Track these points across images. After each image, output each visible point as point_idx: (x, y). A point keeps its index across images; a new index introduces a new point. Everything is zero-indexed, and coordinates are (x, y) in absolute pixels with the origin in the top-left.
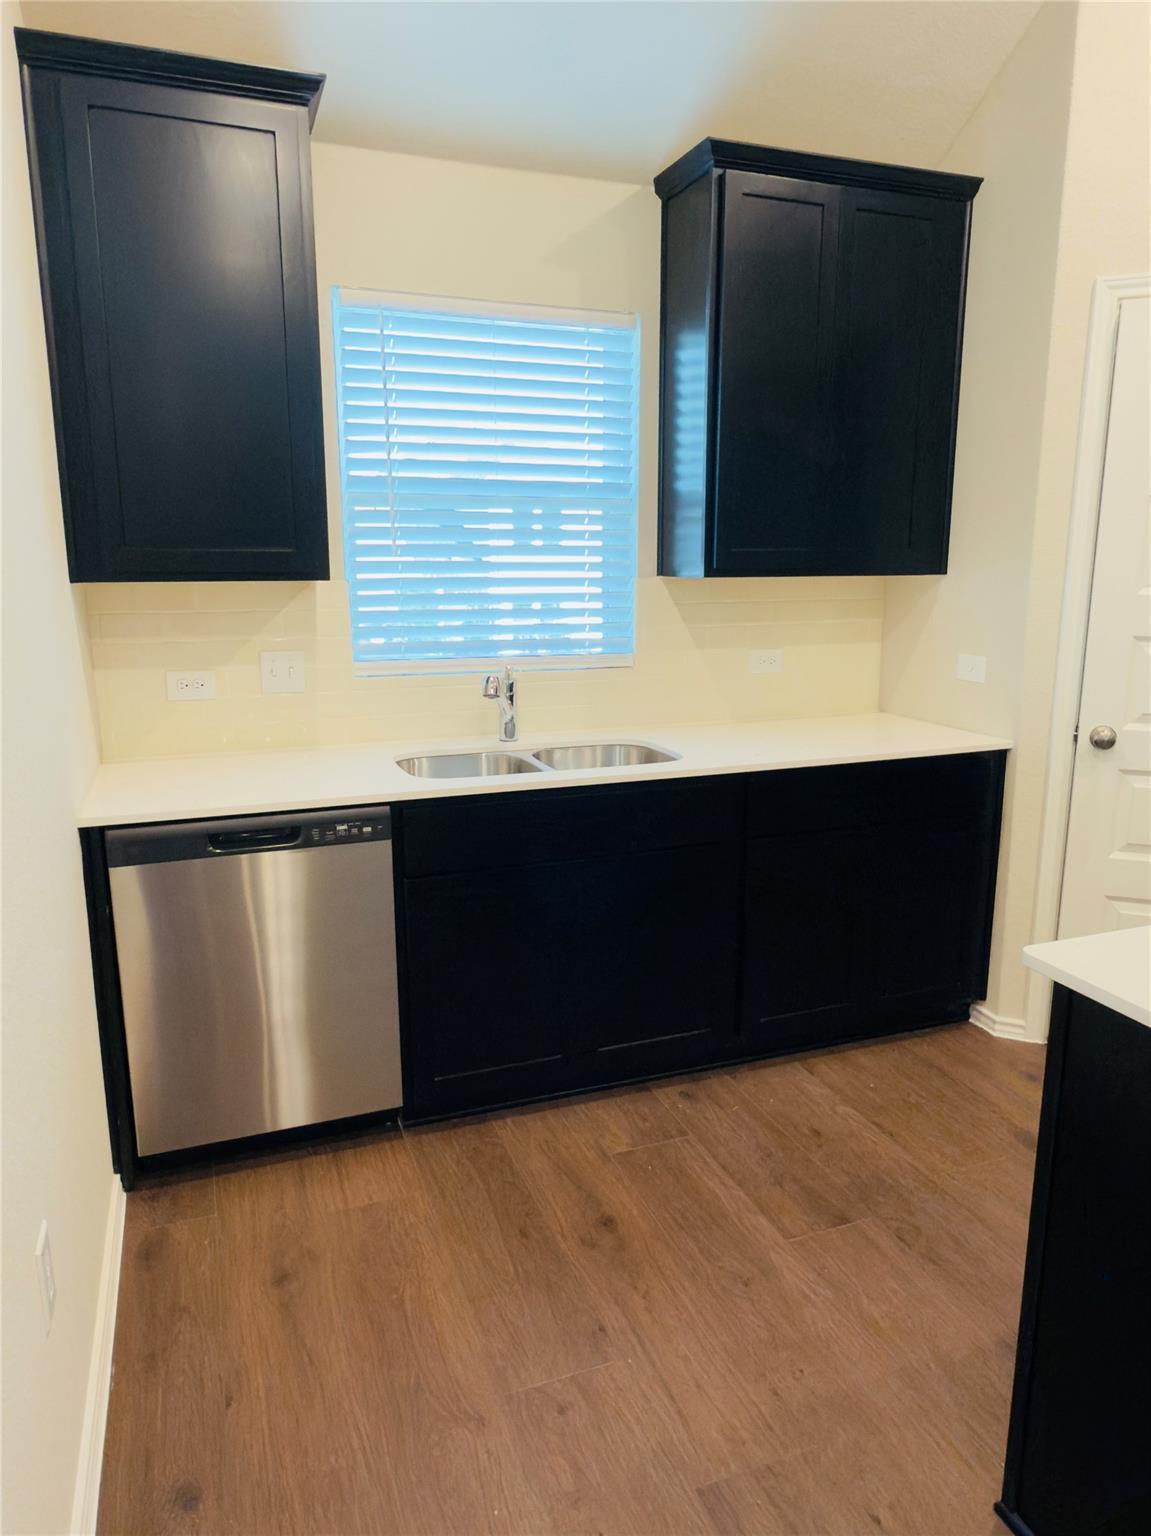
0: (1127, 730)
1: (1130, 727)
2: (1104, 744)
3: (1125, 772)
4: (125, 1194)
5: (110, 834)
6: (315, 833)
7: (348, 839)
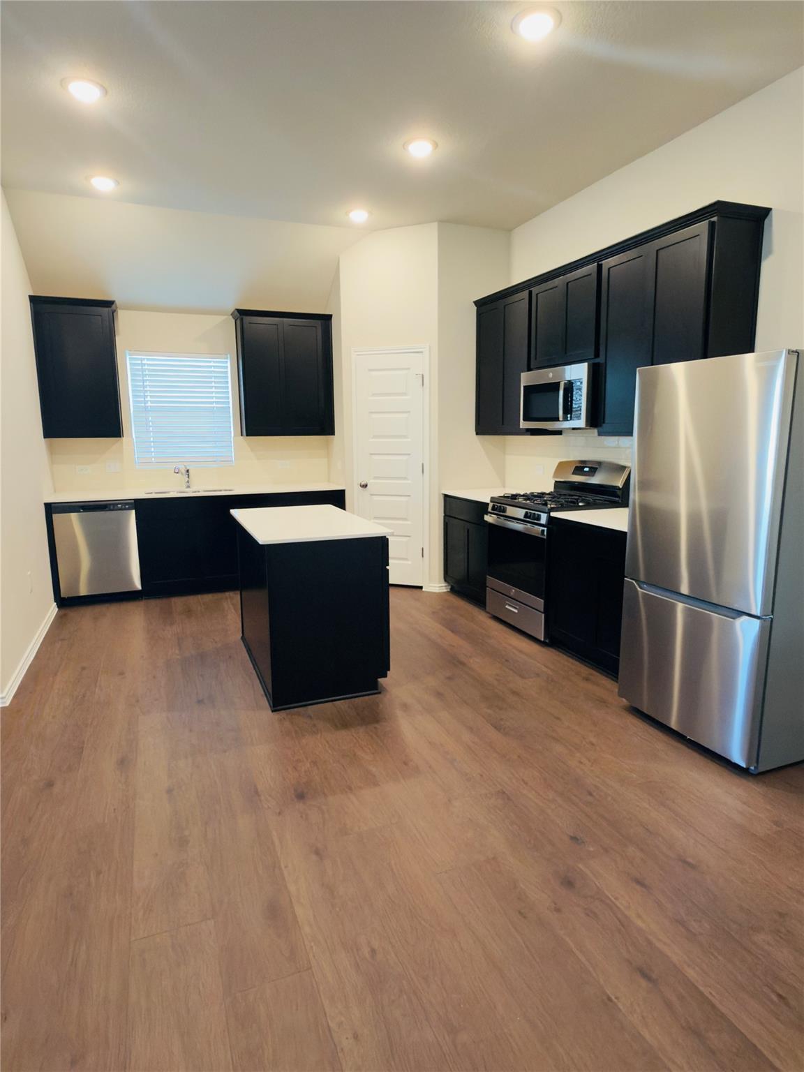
0: (370, 482)
1: (371, 481)
2: (365, 486)
3: (372, 495)
4: (57, 609)
5: (53, 505)
6: (112, 507)
7: (121, 509)
